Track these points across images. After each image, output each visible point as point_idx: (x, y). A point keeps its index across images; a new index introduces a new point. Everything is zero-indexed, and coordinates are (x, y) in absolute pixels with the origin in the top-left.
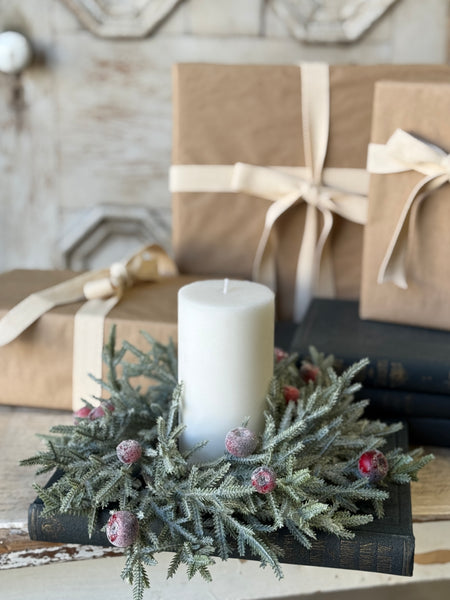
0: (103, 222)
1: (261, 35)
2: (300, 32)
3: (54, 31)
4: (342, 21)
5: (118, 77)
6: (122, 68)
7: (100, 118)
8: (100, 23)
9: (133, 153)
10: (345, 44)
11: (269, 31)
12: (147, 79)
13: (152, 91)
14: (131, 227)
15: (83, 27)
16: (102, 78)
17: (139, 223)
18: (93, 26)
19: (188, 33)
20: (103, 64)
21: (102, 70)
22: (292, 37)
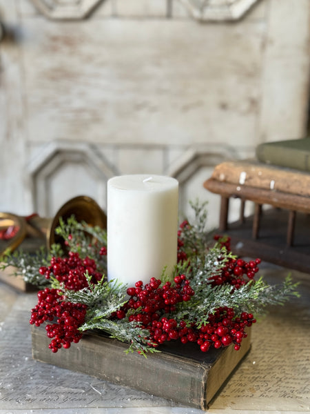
0: (57, 153)
1: (169, 16)
2: (196, 13)
3: (19, 15)
4: (229, 5)
5: (66, 49)
6: (69, 42)
7: (53, 79)
8: (51, 8)
9: (78, 103)
10: (231, 22)
11: (174, 13)
12: (86, 49)
13: (90, 59)
14: (77, 157)
15: (39, 13)
16: (54, 50)
17: (83, 154)
18: (46, 11)
19: (115, 16)
20: (55, 39)
21: (54, 44)
22: (191, 17)
